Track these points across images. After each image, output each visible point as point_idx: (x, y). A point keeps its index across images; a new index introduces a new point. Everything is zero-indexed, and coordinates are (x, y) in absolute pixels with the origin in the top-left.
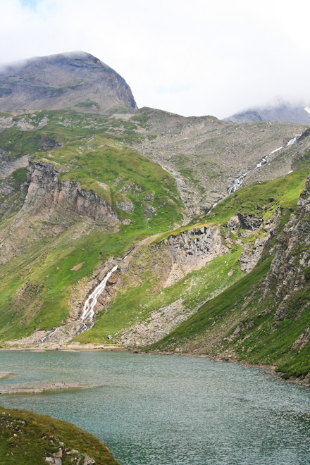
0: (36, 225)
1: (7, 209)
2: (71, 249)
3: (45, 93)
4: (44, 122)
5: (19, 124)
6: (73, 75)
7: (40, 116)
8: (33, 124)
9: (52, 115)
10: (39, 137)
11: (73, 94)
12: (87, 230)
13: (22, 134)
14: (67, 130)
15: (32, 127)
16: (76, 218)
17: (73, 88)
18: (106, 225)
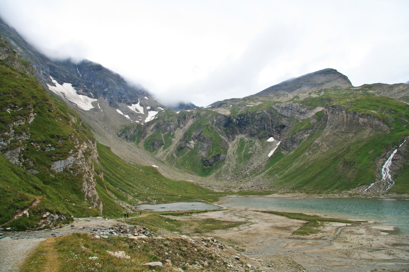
0: (337, 133)
1: (317, 129)
2: (364, 143)
3: (315, 85)
4: (322, 93)
5: (312, 95)
6: (326, 77)
7: (320, 91)
8: (317, 94)
9: (325, 90)
10: (323, 99)
11: (328, 84)
12: (370, 134)
13: (314, 99)
14: (334, 95)
15: (318, 96)
16: (360, 128)
17: (328, 82)
18: (381, 130)
